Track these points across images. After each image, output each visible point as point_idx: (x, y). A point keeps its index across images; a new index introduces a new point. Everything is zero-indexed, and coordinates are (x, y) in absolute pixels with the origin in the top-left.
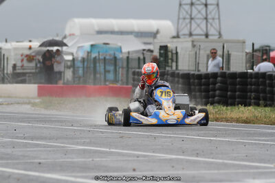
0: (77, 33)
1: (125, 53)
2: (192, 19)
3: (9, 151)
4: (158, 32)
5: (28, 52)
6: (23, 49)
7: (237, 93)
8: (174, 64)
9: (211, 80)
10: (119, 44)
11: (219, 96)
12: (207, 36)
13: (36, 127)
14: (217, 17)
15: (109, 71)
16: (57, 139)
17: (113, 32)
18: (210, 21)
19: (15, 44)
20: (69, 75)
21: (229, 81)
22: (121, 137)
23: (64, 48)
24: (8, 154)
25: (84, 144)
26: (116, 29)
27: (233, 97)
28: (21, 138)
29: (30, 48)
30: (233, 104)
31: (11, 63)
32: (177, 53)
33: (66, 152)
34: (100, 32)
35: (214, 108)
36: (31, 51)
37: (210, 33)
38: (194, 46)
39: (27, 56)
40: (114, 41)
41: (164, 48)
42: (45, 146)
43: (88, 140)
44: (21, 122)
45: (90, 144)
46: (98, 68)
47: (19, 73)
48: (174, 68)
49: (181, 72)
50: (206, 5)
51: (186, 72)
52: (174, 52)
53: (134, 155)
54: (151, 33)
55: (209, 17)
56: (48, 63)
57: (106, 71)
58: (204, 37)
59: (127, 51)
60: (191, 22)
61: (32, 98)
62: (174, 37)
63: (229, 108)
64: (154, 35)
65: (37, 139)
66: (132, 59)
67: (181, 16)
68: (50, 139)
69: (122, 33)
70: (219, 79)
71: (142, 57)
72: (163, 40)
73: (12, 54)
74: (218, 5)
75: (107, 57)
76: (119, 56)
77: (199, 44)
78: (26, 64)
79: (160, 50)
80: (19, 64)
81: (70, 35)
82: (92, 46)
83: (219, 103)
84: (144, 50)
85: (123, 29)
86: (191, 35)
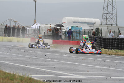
0: (66, 22)
1: (83, 30)
2: (107, 19)
3: (44, 63)
4: (95, 23)
5: (49, 28)
6: (48, 27)
7: (123, 46)
8: (101, 34)
9: (114, 40)
10: (82, 27)
11: (116, 46)
12: (112, 25)
13: (53, 55)
14: (116, 18)
15: (77, 36)
16: (60, 59)
17: (79, 22)
18: (113, 20)
19: (45, 25)
20: (63, 37)
21: (120, 41)
22: (83, 59)
23: (62, 28)
24: (43, 64)
25: (69, 61)
26: (80, 21)
27: (121, 47)
28: (48, 58)
29: (50, 27)
30: (121, 49)
31: (44, 32)
32: (102, 31)
33: (64, 64)
34: (74, 22)
35: (114, 51)
36: (51, 28)
37: (113, 24)
38: (108, 28)
39: (49, 29)
40: (80, 26)
41: (97, 29)
42: (56, 62)
43: (71, 60)
44: (47, 53)
45: (72, 61)
46: (74, 35)
47: (46, 35)
48: (101, 36)
49: (103, 37)
50: (112, 14)
51: (105, 37)
52: (101, 30)
53: (87, 66)
54: (92, 23)
55: (113, 18)
56: (56, 32)
57: (76, 36)
58: (111, 25)
59: (84, 29)
60: (106, 20)
61: (51, 44)
62: (100, 25)
63: (120, 51)
64: (94, 24)
65: (53, 59)
66: (86, 32)
67: (103, 18)
68: (58, 59)
69: (82, 23)
70: (116, 40)
71: (89, 32)
72: (97, 26)
73: (44, 29)
74: (116, 14)
75: (77, 31)
76: (81, 31)
77: (110, 28)
78: (49, 32)
79: (96, 29)
80: (46, 32)
81: (64, 23)
82: (72, 27)
83: (116, 49)
84: (90, 29)
85: (83, 21)
86: (106, 24)
